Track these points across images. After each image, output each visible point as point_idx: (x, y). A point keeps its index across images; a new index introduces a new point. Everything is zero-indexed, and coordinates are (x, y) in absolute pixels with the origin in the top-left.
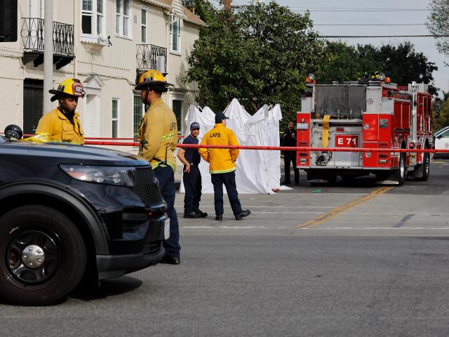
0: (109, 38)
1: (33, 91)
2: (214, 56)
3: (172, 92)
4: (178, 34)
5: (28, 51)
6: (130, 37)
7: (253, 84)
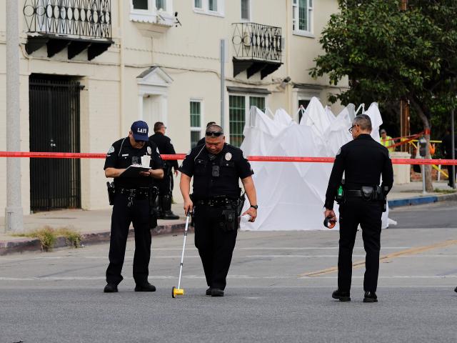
0: (176, 15)
1: (50, 92)
2: (351, 37)
3: (297, 89)
4: (308, 8)
5: (33, 35)
6: (222, 14)
7: (406, 75)
